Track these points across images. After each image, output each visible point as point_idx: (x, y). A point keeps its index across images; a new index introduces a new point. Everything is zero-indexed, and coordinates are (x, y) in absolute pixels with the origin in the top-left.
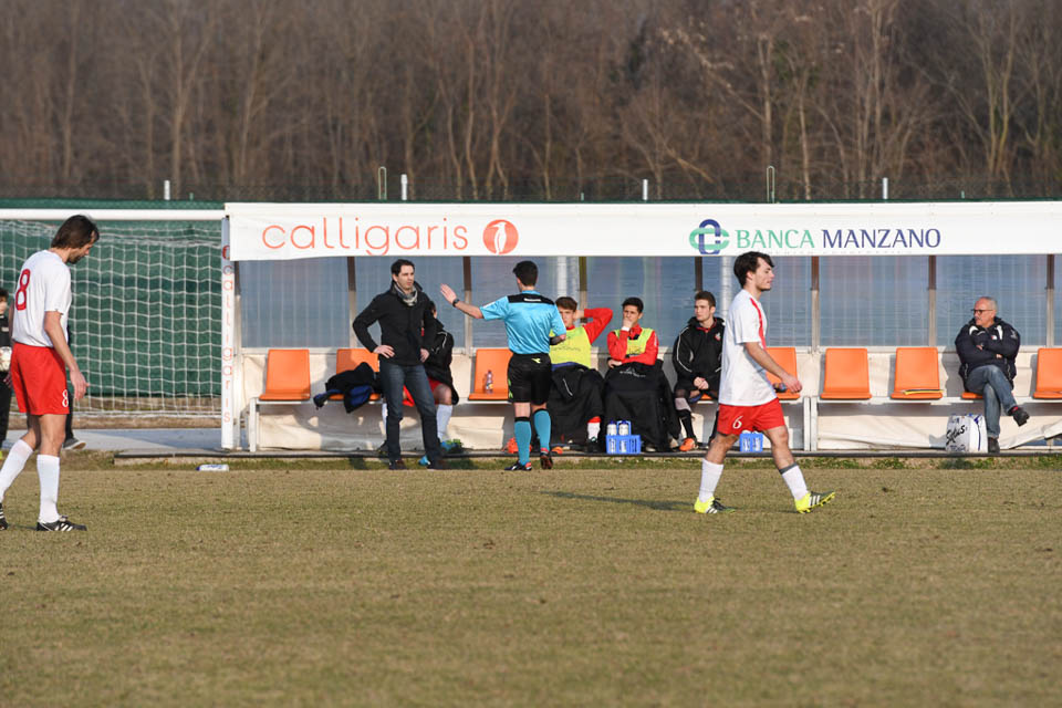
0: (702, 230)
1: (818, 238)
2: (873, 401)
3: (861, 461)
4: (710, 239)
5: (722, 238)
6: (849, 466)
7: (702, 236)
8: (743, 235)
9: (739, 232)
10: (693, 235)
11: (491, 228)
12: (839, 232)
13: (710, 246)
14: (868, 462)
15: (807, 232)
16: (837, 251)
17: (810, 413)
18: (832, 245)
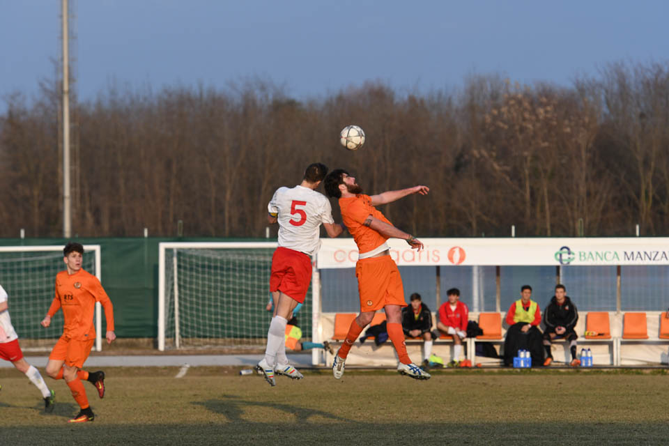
0: (561, 252)
1: (622, 255)
2: (650, 340)
3: (644, 371)
4: (565, 256)
5: (571, 256)
6: (638, 373)
7: (561, 255)
8: (582, 254)
9: (580, 253)
10: (556, 254)
11: (451, 252)
12: (632, 253)
13: (565, 260)
14: (648, 371)
15: (616, 253)
16: (631, 262)
17: (617, 345)
18: (629, 259)
